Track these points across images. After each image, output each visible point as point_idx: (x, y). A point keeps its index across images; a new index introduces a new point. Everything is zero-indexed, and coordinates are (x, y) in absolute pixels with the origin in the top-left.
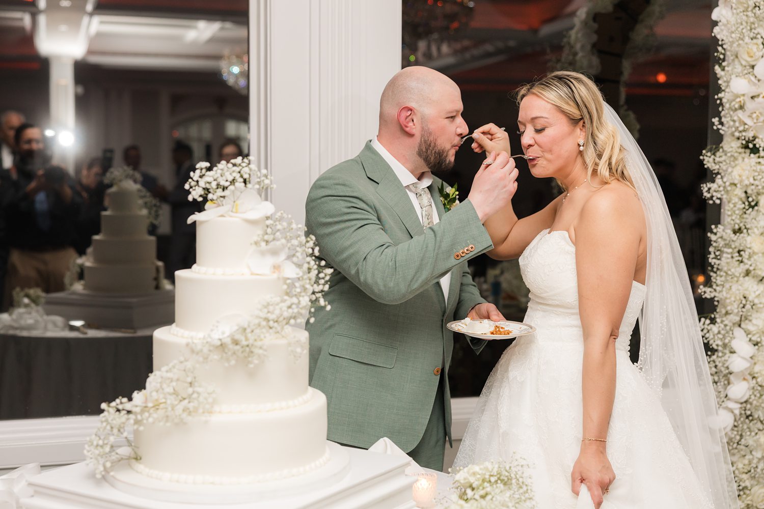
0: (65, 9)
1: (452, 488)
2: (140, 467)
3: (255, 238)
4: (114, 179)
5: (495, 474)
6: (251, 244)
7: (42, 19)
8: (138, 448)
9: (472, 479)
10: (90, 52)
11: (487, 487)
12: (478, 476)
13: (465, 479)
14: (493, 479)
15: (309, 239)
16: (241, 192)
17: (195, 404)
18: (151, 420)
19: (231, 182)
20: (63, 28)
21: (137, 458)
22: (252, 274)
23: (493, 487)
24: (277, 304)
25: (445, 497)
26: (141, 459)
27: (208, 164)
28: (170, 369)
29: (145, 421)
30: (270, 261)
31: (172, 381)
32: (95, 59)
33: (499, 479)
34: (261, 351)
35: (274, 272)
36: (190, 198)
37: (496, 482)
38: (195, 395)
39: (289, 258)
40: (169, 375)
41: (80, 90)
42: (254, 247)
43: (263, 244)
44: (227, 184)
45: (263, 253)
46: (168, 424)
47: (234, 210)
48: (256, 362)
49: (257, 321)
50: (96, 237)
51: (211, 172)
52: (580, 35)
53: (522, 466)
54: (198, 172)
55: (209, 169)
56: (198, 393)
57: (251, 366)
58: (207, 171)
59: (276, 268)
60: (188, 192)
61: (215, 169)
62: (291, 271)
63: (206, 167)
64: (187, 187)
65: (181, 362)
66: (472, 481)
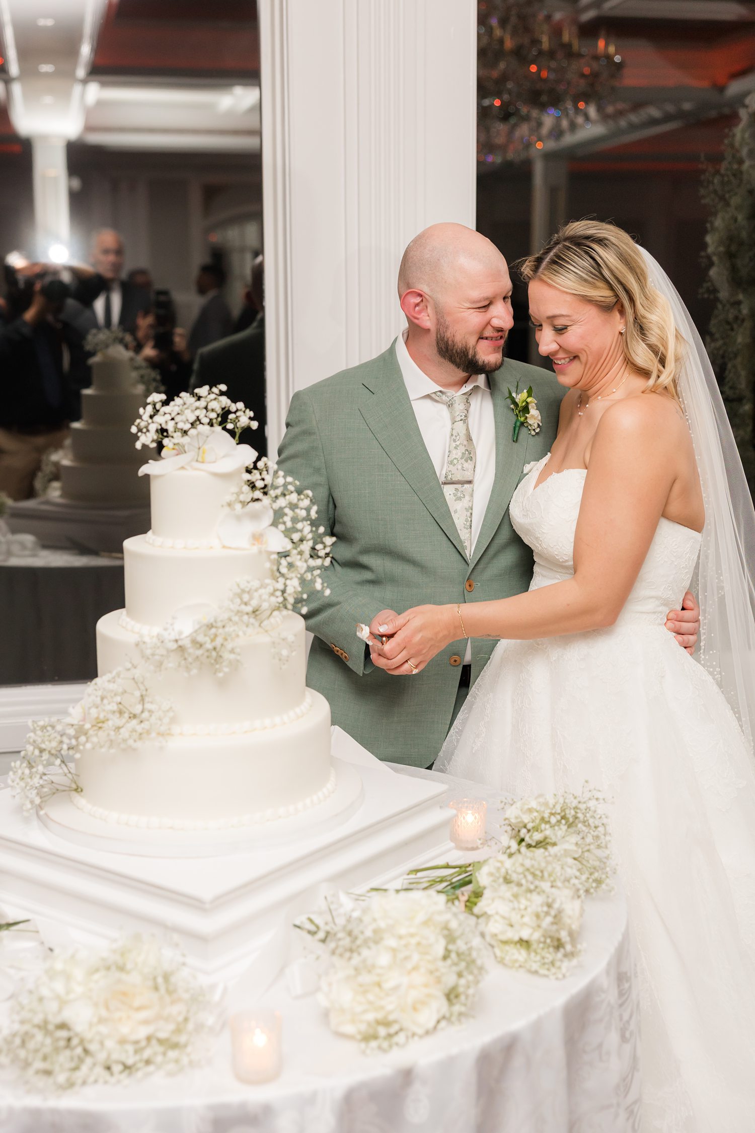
0: (47, 75)
1: (504, 825)
2: (80, 801)
3: (229, 498)
4: (97, 344)
5: (559, 811)
6: (222, 506)
7: (17, 89)
8: (78, 776)
9: (526, 819)
10: (89, 128)
11: (545, 829)
12: (535, 814)
13: (516, 818)
14: (553, 820)
15: (302, 497)
16: (207, 437)
17: (145, 725)
18: (89, 746)
19: (192, 424)
20: (48, 99)
21: (78, 790)
22: (224, 547)
23: (554, 830)
24: (256, 590)
25: (494, 838)
26: (82, 791)
27: (163, 397)
28: (114, 678)
29: (81, 747)
30: (249, 527)
31: (116, 695)
32: (96, 139)
33: (563, 818)
34: (232, 656)
35: (254, 544)
36: (138, 445)
37: (559, 822)
38: (145, 715)
39: (275, 524)
40: (111, 686)
41: (76, 183)
42: (227, 510)
43: (238, 507)
44: (187, 426)
45: (239, 518)
46: (112, 751)
47: (200, 459)
48: (226, 670)
49: (226, 616)
50: (76, 425)
51: (167, 407)
52: (747, 135)
53: (597, 799)
54: (149, 409)
55: (166, 403)
56: (150, 711)
57: (221, 675)
58: (163, 406)
59: (257, 538)
60: (136, 438)
61: (172, 403)
62: (277, 541)
63: (161, 401)
64: (134, 429)
65: (129, 670)
66: (526, 821)
